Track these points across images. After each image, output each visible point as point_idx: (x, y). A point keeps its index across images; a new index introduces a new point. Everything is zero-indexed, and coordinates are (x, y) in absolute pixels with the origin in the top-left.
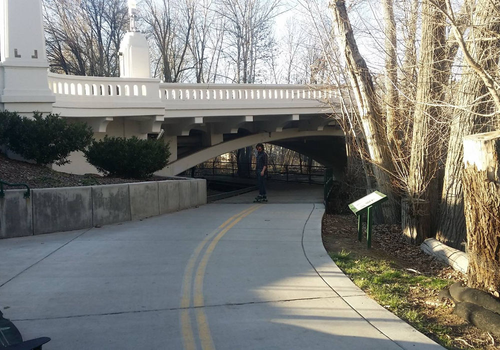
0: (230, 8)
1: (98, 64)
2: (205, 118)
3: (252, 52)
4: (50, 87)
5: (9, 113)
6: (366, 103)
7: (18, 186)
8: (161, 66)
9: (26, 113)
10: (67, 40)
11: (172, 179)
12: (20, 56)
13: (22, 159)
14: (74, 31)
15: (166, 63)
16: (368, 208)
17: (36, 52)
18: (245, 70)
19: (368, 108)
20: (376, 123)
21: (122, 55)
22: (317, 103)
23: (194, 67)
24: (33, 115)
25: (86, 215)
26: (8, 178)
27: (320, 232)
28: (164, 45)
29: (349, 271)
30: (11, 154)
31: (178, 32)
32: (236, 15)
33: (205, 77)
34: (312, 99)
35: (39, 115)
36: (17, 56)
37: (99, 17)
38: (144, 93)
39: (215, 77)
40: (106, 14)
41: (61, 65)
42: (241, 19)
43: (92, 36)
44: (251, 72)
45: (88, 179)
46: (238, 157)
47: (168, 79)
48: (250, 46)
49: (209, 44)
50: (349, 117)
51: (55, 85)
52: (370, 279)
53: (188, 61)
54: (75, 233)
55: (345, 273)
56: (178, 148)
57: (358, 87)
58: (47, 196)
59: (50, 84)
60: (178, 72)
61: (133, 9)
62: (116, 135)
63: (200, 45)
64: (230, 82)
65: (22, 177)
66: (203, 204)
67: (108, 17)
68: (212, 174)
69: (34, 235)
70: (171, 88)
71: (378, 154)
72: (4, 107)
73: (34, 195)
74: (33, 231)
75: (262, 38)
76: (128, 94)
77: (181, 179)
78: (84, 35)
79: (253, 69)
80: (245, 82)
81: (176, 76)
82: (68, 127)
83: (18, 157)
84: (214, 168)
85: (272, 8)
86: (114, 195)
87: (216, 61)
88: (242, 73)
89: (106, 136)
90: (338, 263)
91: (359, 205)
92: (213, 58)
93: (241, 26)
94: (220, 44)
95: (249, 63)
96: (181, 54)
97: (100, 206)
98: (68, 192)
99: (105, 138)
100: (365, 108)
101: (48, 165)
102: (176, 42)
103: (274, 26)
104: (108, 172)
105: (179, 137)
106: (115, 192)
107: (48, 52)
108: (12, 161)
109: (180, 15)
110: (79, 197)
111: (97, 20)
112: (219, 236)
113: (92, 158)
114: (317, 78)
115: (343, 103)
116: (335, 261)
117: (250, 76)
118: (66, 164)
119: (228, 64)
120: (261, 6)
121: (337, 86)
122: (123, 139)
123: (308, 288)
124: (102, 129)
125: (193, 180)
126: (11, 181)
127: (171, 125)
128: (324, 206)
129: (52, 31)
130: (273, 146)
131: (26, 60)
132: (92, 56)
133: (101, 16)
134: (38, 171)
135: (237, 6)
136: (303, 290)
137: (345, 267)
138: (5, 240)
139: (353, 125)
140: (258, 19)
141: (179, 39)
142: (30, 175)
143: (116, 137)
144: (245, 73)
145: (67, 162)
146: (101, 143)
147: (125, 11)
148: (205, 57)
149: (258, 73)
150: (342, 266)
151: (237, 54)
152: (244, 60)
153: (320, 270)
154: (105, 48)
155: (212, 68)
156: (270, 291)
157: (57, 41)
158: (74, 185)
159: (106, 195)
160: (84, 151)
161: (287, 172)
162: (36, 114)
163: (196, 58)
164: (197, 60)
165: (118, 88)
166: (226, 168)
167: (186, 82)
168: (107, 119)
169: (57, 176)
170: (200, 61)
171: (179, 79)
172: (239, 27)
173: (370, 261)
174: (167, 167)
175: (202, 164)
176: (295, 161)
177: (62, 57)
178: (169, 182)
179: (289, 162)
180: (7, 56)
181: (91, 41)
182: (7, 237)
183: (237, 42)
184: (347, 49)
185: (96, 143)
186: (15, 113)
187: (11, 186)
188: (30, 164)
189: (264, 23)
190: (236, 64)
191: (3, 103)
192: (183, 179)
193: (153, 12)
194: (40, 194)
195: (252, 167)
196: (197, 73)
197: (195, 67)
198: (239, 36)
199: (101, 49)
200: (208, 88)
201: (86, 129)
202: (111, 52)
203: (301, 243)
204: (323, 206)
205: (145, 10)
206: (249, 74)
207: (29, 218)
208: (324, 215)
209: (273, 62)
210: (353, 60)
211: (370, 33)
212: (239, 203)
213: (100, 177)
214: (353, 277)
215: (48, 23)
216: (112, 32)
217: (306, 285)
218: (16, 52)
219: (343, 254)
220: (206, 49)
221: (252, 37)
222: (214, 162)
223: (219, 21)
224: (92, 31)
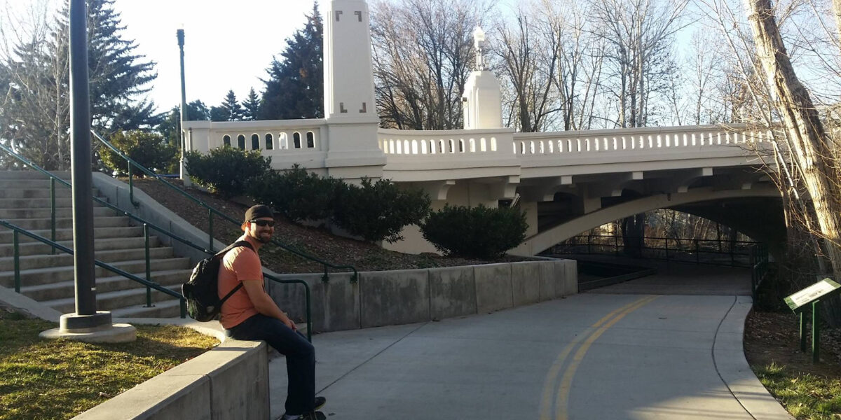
0: (610, 25)
1: (437, 112)
2: (574, 177)
3: (642, 83)
4: (380, 147)
5: (333, 180)
6: (810, 150)
7: (343, 268)
8: (517, 110)
9: (353, 179)
10: (400, 85)
11: (530, 259)
12: (346, 111)
13: (347, 235)
14: (408, 73)
15: (523, 106)
16: (813, 303)
17: (364, 104)
18: (633, 107)
19: (814, 157)
20: (827, 179)
21: (466, 101)
22: (738, 151)
23: (560, 109)
24: (361, 181)
25: (422, 305)
26: (333, 259)
27: (740, 338)
28: (521, 83)
29: (782, 393)
30: (336, 230)
31: (539, 63)
32: (619, 35)
33: (577, 119)
34: (732, 145)
35: (368, 181)
36: (343, 111)
37: (438, 54)
38: (494, 148)
39: (590, 119)
40: (447, 48)
41: (393, 118)
42: (626, 39)
43: (430, 77)
44: (641, 109)
45: (425, 260)
46: (623, 228)
47: (526, 127)
48: (640, 75)
49: (581, 76)
50: (786, 170)
51: (385, 143)
52: (811, 406)
53: (552, 101)
54: (410, 327)
55: (774, 395)
56: (539, 218)
57: (796, 127)
58: (376, 281)
59: (380, 143)
60: (540, 116)
61: (480, 42)
62: (459, 203)
63: (569, 78)
64: (611, 126)
65: (348, 257)
66: (572, 294)
67: (450, 51)
68: (587, 252)
69: (361, 328)
70: (528, 139)
71: (832, 224)
72: (328, 173)
73: (362, 279)
74: (360, 324)
75: (656, 62)
76: (473, 149)
77: (542, 260)
78: (421, 77)
79: (645, 106)
80: (633, 125)
81: (537, 122)
82: (401, 195)
83: (344, 233)
84: (590, 244)
85: (671, 21)
86: (456, 280)
87: (592, 97)
88: (628, 112)
89: (447, 204)
90: (765, 381)
91: (799, 299)
92: (587, 94)
93: (627, 48)
94: (596, 74)
95: (638, 98)
96: (543, 91)
97: (438, 294)
98: (401, 276)
99: (445, 208)
100: (808, 158)
101: (378, 243)
102: (537, 76)
103: (675, 45)
104: (449, 251)
105: (541, 204)
106: (456, 276)
107: (378, 101)
108: (337, 238)
109: (543, 41)
110: (413, 283)
111: (436, 57)
112: (593, 338)
113: (429, 234)
114: (741, 113)
115: (778, 150)
116: (760, 378)
117: (640, 116)
118: (399, 241)
119: (609, 101)
120: (655, 19)
121: (767, 125)
122: (467, 208)
123: (716, 414)
124: (442, 196)
125: (558, 261)
126: (335, 262)
127: (529, 188)
128: (752, 300)
129: (383, 75)
130: (677, 213)
131: (353, 115)
132: (430, 102)
133: (441, 52)
134: (366, 250)
135: (620, 22)
136: (708, 416)
137: (774, 387)
138: (329, 333)
139: (794, 182)
140: (651, 37)
141: (541, 73)
142: (358, 255)
143: (459, 205)
144: (633, 113)
145: (400, 238)
146: (440, 214)
147: (470, 43)
148: (576, 93)
149: (652, 111)
150: (771, 386)
151: (621, 87)
152: (632, 95)
153: (735, 390)
154: (446, 92)
155: (586, 108)
156: (661, 414)
157: (389, 87)
158: (408, 268)
159: (446, 279)
160: (419, 224)
161: (697, 250)
162: (365, 181)
163: (564, 96)
164: (565, 98)
165: (461, 143)
166: (606, 244)
167: (550, 129)
168: (448, 183)
169: (388, 255)
170: (569, 101)
171: (541, 125)
172: (623, 51)
173: (815, 381)
174: (523, 243)
175: (573, 239)
176: (710, 233)
177: (395, 106)
178: (526, 264)
179: (701, 234)
180: (332, 112)
181: (429, 85)
182: (332, 330)
183: (620, 70)
184: (778, 74)
185: (434, 214)
186: (341, 180)
187: (336, 269)
188: (357, 241)
189: (659, 41)
190: (620, 101)
191: (327, 168)
192: (545, 260)
193: (506, 41)
194: (368, 278)
195: (645, 242)
196: (565, 116)
197: (562, 108)
198: (624, 62)
199: (441, 92)
200: (579, 137)
201: (423, 197)
202: (454, 96)
203: (711, 351)
204: (749, 299)
205: (496, 40)
206: (639, 113)
207: (356, 307)
208: (750, 312)
209: (674, 95)
210: (788, 89)
211: (814, 50)
212: (624, 293)
213: (440, 257)
214: (785, 401)
215: (378, 65)
216: (455, 70)
217: (713, 409)
218: (342, 107)
219: (773, 369)
220: (577, 84)
221: (643, 63)
222: (590, 236)
223: (596, 46)
224: (430, 72)
